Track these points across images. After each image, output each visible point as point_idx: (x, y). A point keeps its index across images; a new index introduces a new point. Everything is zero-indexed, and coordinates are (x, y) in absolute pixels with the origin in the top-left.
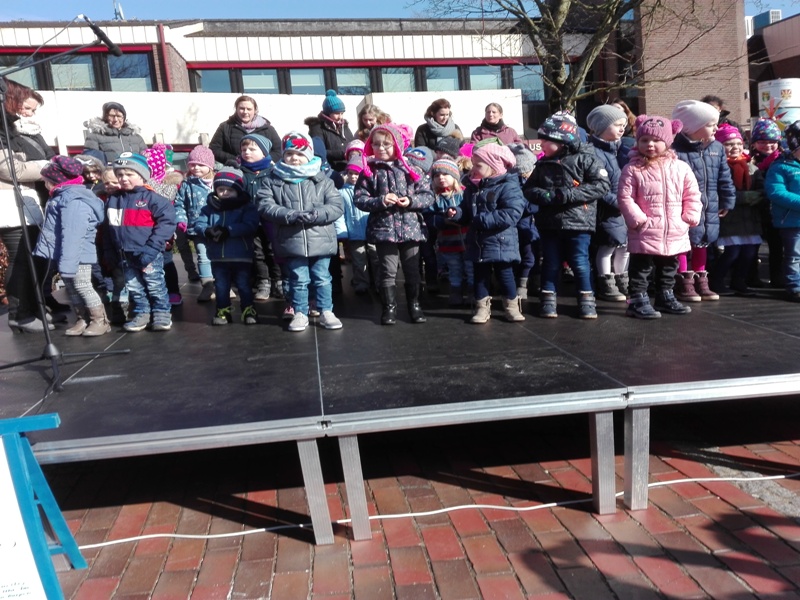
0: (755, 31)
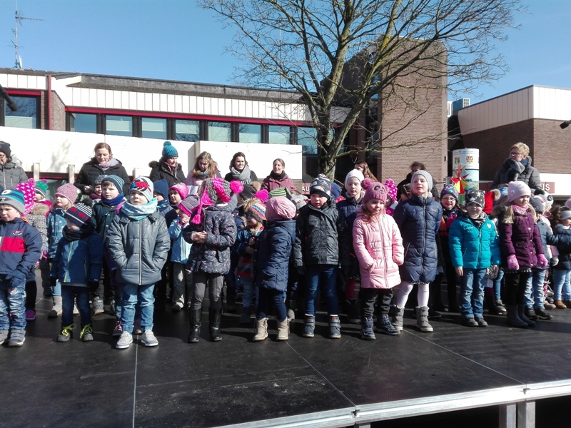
0: (453, 112)
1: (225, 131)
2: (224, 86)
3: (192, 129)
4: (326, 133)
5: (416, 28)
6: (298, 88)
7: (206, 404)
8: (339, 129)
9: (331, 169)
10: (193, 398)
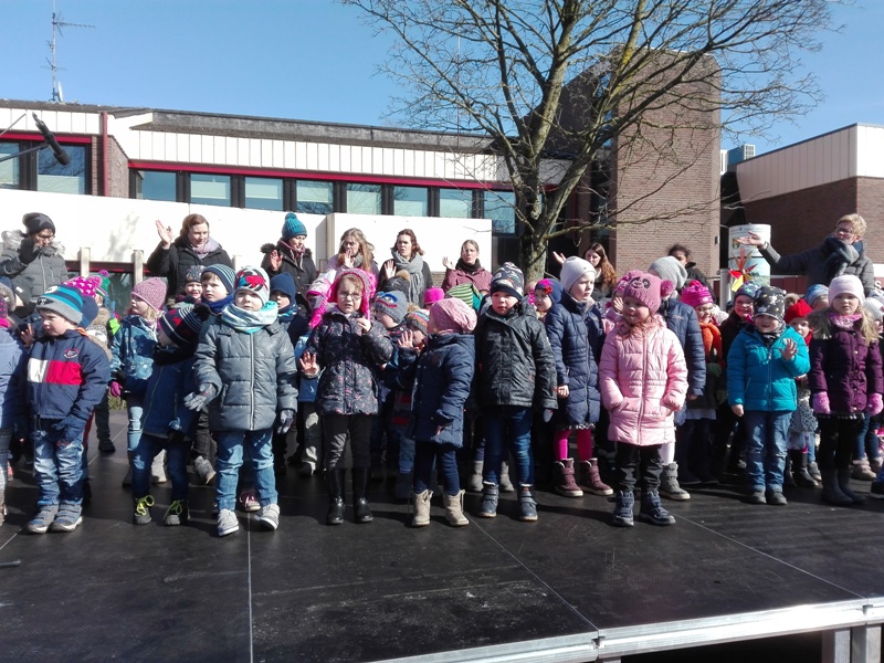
0: (729, 167)
1: (371, 198)
2: (372, 128)
3: (322, 194)
4: (533, 200)
5: (676, 33)
6: (488, 130)
7: (363, 624)
8: (551, 193)
9: (540, 256)
10: (343, 614)
